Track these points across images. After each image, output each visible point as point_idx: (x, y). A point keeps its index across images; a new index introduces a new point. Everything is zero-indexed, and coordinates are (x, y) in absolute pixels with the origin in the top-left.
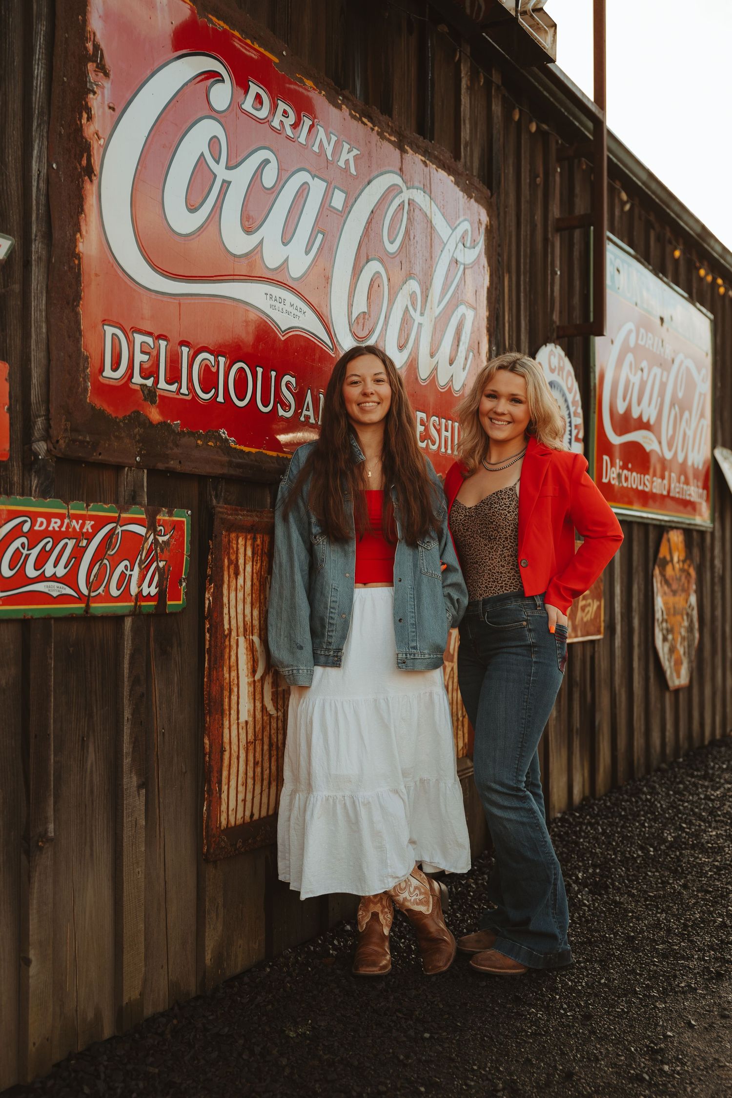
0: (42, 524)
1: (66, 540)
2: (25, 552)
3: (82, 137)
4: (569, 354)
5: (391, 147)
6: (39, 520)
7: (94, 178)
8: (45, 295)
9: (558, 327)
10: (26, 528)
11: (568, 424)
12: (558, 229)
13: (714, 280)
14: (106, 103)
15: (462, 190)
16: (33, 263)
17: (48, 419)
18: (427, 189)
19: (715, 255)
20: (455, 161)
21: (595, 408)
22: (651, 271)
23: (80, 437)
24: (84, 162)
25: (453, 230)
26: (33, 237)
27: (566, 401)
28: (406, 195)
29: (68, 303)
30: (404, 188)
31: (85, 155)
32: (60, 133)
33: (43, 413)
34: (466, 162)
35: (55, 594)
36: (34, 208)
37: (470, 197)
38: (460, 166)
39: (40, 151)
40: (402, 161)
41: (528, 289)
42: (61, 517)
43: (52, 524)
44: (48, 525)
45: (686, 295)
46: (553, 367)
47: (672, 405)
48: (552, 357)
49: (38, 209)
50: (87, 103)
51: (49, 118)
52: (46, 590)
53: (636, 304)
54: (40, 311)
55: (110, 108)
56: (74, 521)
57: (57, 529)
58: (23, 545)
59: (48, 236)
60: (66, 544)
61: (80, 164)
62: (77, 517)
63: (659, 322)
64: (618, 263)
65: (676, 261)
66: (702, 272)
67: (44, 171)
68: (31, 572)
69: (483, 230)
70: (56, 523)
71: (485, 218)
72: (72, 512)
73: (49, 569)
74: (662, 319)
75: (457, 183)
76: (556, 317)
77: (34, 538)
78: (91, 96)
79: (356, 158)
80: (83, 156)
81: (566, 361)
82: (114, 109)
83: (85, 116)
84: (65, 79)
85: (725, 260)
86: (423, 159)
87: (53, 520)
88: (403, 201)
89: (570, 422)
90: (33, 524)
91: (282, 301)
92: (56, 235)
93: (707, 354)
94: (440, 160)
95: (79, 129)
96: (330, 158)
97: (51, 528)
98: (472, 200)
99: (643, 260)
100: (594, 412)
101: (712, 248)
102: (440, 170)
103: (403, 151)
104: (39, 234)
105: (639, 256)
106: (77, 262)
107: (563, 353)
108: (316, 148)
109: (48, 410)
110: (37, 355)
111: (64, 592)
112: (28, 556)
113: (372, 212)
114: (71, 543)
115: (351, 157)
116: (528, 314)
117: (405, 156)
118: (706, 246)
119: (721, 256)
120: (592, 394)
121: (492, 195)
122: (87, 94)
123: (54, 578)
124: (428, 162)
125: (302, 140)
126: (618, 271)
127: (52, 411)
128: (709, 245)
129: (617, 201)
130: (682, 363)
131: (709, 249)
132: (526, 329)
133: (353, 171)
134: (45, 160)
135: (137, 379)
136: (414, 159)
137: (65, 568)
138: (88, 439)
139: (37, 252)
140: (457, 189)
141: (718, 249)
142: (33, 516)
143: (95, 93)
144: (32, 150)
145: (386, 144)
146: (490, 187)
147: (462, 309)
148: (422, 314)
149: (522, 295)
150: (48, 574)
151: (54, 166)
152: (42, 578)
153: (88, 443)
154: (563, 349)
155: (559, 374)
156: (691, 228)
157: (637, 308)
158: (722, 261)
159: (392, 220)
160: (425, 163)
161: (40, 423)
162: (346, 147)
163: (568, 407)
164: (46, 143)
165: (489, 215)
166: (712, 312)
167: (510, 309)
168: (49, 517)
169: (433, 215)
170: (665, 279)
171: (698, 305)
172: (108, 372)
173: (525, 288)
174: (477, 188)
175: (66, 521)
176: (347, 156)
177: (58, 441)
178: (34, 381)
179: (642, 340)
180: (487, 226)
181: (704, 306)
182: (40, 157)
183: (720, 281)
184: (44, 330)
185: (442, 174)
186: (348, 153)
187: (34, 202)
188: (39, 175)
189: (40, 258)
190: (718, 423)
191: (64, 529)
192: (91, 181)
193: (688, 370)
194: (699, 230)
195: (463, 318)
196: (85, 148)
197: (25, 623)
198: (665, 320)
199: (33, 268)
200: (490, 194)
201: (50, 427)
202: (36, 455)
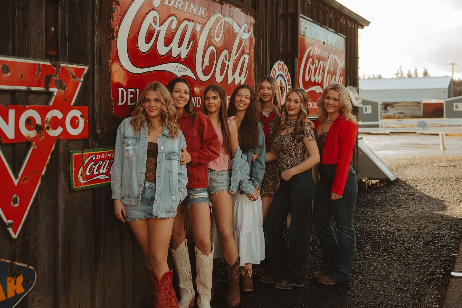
0: (99, 156)
1: (107, 161)
2: (94, 167)
3: (111, 27)
4: (286, 63)
5: (218, 4)
6: (98, 155)
7: (115, 40)
8: (99, 81)
9: (282, 54)
10: (94, 159)
11: (285, 89)
12: (282, 18)
13: (346, 22)
14: (119, 14)
15: (244, 13)
16: (96, 72)
17: (101, 122)
18: (231, 16)
19: (346, 14)
20: (242, 3)
21: (296, 81)
22: (319, 25)
23: (111, 126)
24: (112, 35)
25: (241, 28)
26: (96, 64)
27: (285, 80)
28: (223, 20)
29: (107, 83)
30: (222, 18)
31: (112, 33)
32: (104, 28)
33: (99, 120)
34: (246, 2)
35: (103, 179)
36: (96, 54)
37: (247, 14)
38: (243, 4)
39: (97, 35)
40: (221, 8)
41: (270, 42)
42: (105, 153)
43: (102, 156)
44: (101, 157)
45: (334, 31)
46: (280, 69)
47: (328, 74)
48: (279, 65)
49: (97, 54)
50: (112, 16)
51: (100, 23)
52: (100, 178)
53: (313, 39)
54: (98, 87)
55: (120, 15)
56: (109, 154)
57: (103, 157)
58: (93, 164)
59: (100, 63)
60: (107, 162)
61: (110, 36)
62: (109, 153)
63: (323, 44)
64: (306, 25)
65: (331, 18)
66: (341, 21)
67: (99, 41)
68: (95, 173)
69: (252, 26)
70: (103, 156)
71: (253, 20)
72: (108, 151)
73: (101, 171)
74: (324, 43)
75: (242, 11)
76: (281, 50)
77: (96, 162)
78: (114, 13)
79: (205, 11)
80: (111, 33)
81: (285, 65)
82: (121, 16)
83: (112, 20)
84: (106, 10)
85: (351, 15)
86: (229, 5)
87: (102, 155)
88: (222, 22)
89: (286, 88)
90: (96, 157)
91: (178, 67)
92: (103, 62)
93: (343, 52)
94: (236, 4)
95: (110, 25)
96: (195, 14)
97: (101, 158)
98: (248, 15)
99: (316, 22)
100: (296, 83)
101: (345, 12)
102: (236, 8)
103: (222, 4)
104: (97, 62)
105: (314, 21)
106: (109, 69)
107: (283, 63)
108: (190, 12)
109: (101, 119)
110: (97, 102)
111: (106, 178)
112: (95, 167)
113: (211, 29)
114: (108, 161)
115: (203, 11)
116: (270, 51)
117: (223, 6)
118: (342, 11)
119: (349, 14)
120: (295, 76)
121: (256, 11)
122: (112, 13)
123: (103, 174)
124: (231, 6)
125: (185, 10)
126: (306, 28)
127: (102, 119)
128: (343, 11)
129: (306, 2)
130: (332, 57)
131: (344, 12)
132: (269, 57)
133: (204, 16)
134: (99, 37)
135: (129, 104)
136: (226, 6)
137: (106, 170)
138: (113, 126)
139: (96, 68)
140: (242, 13)
141: (347, 11)
142: (96, 155)
143: (115, 12)
144: (95, 35)
145: (216, 3)
146: (255, 9)
147: (244, 56)
148: (229, 61)
149: (268, 45)
150: (101, 173)
151: (102, 39)
152: (99, 174)
153: (113, 127)
154: (284, 62)
155: (282, 71)
156: (336, 6)
157: (313, 41)
158: (350, 15)
159: (218, 30)
160: (230, 7)
161: (98, 123)
162: (201, 8)
163: (286, 83)
164: (99, 32)
165: (255, 19)
166: (345, 35)
167: (263, 51)
168: (101, 154)
169: (233, 24)
170: (325, 27)
171: (339, 34)
172: (120, 103)
173: (269, 42)
174: (250, 11)
175: (106, 154)
176: (202, 11)
177: (104, 129)
178: (96, 110)
179: (315, 52)
180: (254, 23)
181: (342, 34)
182: (97, 37)
183: (349, 23)
184: (99, 93)
185: (237, 9)
186: (202, 10)
187: (96, 52)
188: (97, 43)
189: (98, 70)
190: (348, 76)
191: (105, 157)
192: (114, 41)
193: (335, 59)
194: (339, 6)
195: (245, 58)
196: (112, 30)
197: (94, 189)
198: (325, 43)
199: (96, 74)
200: (255, 11)
201: (101, 125)
202: (97, 134)
